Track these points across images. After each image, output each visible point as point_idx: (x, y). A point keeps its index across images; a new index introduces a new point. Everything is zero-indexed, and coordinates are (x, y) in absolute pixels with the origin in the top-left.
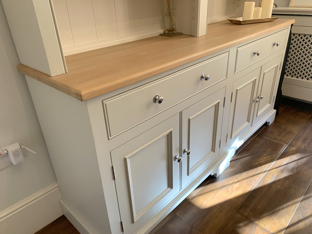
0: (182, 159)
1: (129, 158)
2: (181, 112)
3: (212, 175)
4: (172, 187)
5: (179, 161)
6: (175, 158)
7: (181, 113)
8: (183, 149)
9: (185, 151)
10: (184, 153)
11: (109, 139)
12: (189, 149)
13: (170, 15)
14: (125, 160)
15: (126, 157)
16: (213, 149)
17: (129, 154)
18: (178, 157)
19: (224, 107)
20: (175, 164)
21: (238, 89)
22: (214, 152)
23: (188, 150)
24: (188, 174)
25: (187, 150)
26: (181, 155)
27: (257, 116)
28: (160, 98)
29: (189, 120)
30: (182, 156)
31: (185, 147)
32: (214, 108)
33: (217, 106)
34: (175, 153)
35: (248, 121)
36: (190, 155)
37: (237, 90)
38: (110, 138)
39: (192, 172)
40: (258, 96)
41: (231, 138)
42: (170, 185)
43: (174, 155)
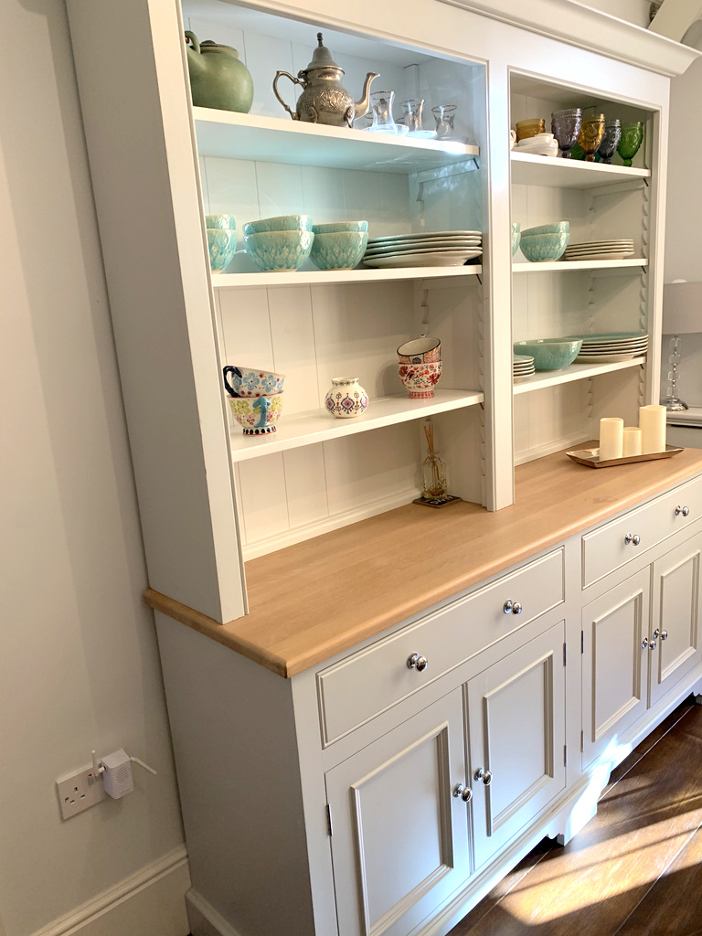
0: (471, 793)
1: (359, 788)
2: (466, 683)
3: (551, 837)
4: (451, 865)
5: (465, 798)
6: (457, 791)
7: (465, 687)
8: (474, 769)
9: (478, 775)
10: (476, 779)
11: (323, 748)
12: (487, 769)
13: (434, 463)
14: (352, 791)
15: (353, 786)
16: (549, 771)
17: (359, 779)
18: (462, 788)
19: (565, 665)
20: (457, 805)
21: (596, 621)
22: (552, 777)
23: (486, 772)
24: (489, 834)
25: (482, 772)
26: (469, 784)
27: (659, 682)
28: (421, 660)
29: (484, 700)
30: (471, 787)
31: (477, 764)
32: (541, 669)
33: (548, 664)
34: (457, 779)
35: (637, 694)
36: (490, 783)
37: (594, 623)
38: (326, 745)
39: (498, 828)
40: (653, 631)
41: (593, 740)
42: (447, 859)
43: (453, 785)
